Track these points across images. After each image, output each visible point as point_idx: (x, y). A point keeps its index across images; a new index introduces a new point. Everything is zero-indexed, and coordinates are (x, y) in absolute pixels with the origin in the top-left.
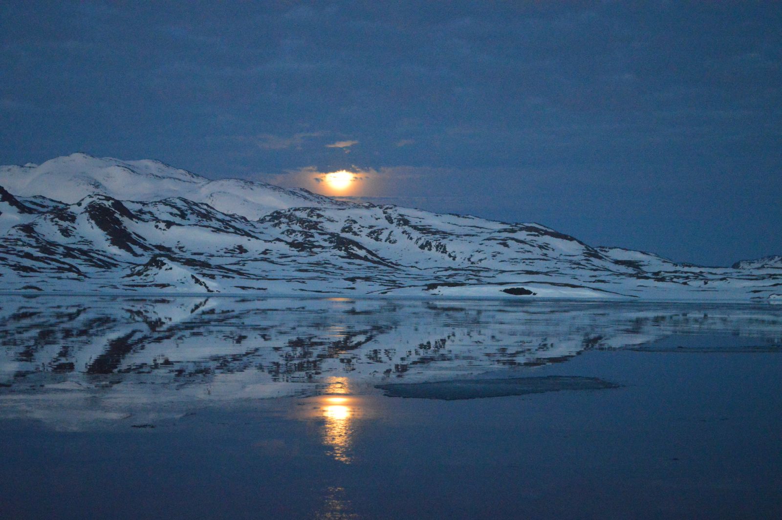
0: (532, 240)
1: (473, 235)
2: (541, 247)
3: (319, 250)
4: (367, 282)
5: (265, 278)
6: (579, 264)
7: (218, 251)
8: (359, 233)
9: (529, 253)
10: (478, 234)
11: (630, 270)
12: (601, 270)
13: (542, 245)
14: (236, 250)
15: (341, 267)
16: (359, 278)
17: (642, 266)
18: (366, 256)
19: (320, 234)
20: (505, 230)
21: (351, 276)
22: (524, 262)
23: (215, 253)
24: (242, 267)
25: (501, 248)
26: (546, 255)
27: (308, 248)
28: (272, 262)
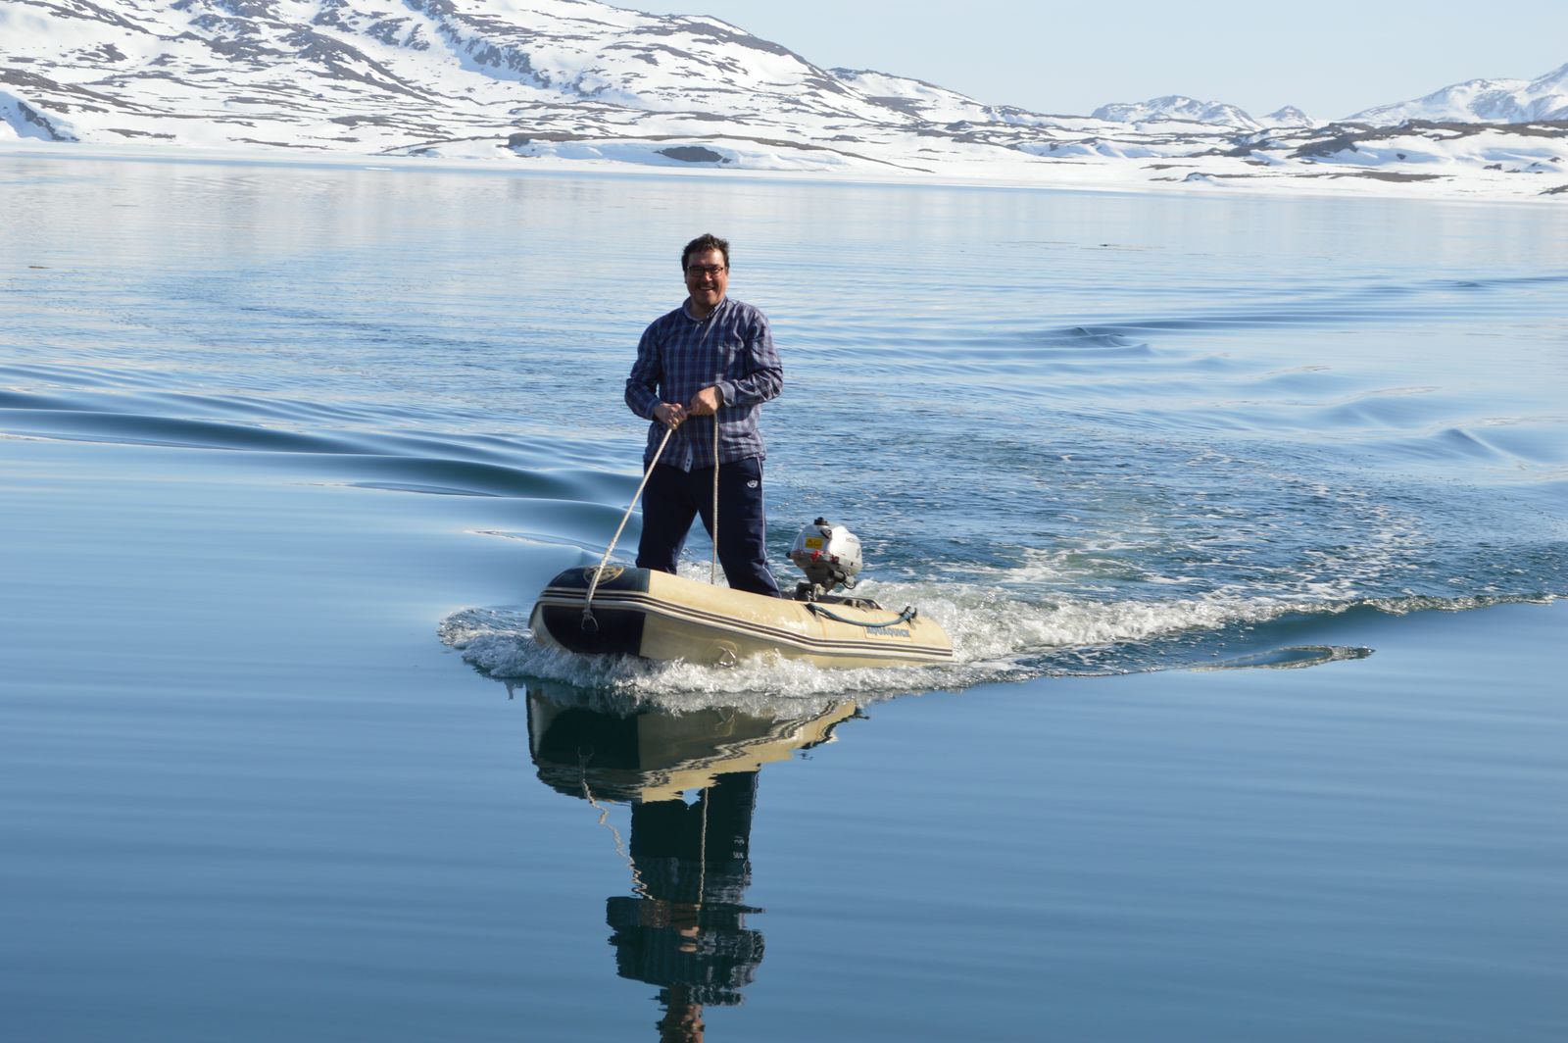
0: (702, 52)
1: (585, 38)
2: (720, 66)
3: (274, 58)
4: (378, 128)
5: (168, 114)
6: (797, 102)
7: (64, 56)
8: (352, 27)
9: (698, 77)
10: (596, 37)
11: (899, 118)
12: (843, 116)
13: (724, 61)
14: (102, 54)
15: (321, 96)
16: (362, 118)
17: (920, 109)
18: (368, 75)
19: (272, 26)
20: (650, 30)
21: (344, 113)
22: (687, 96)
23: (59, 60)
24: (118, 90)
25: (642, 66)
26: (730, 82)
27: (250, 53)
28: (177, 81)
